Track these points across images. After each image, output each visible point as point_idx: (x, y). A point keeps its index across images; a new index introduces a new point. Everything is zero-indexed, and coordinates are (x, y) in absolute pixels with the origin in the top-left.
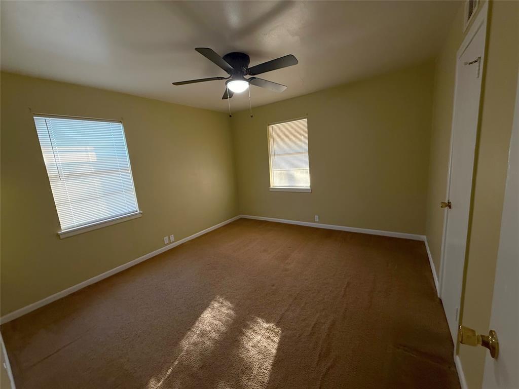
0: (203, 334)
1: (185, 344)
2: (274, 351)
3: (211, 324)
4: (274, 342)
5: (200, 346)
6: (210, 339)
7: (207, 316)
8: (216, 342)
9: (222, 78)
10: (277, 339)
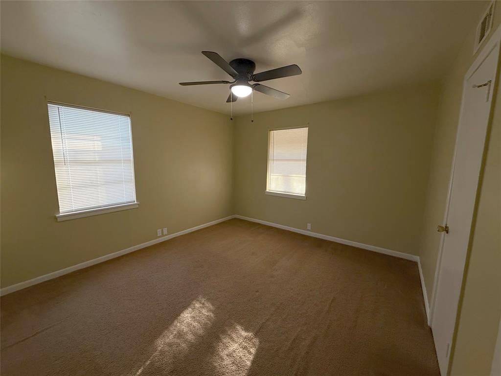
0: (180, 335)
1: (161, 344)
2: (249, 363)
3: (189, 325)
4: (250, 353)
5: (174, 347)
6: (185, 341)
7: (187, 316)
8: (192, 345)
9: (227, 82)
10: (253, 351)
